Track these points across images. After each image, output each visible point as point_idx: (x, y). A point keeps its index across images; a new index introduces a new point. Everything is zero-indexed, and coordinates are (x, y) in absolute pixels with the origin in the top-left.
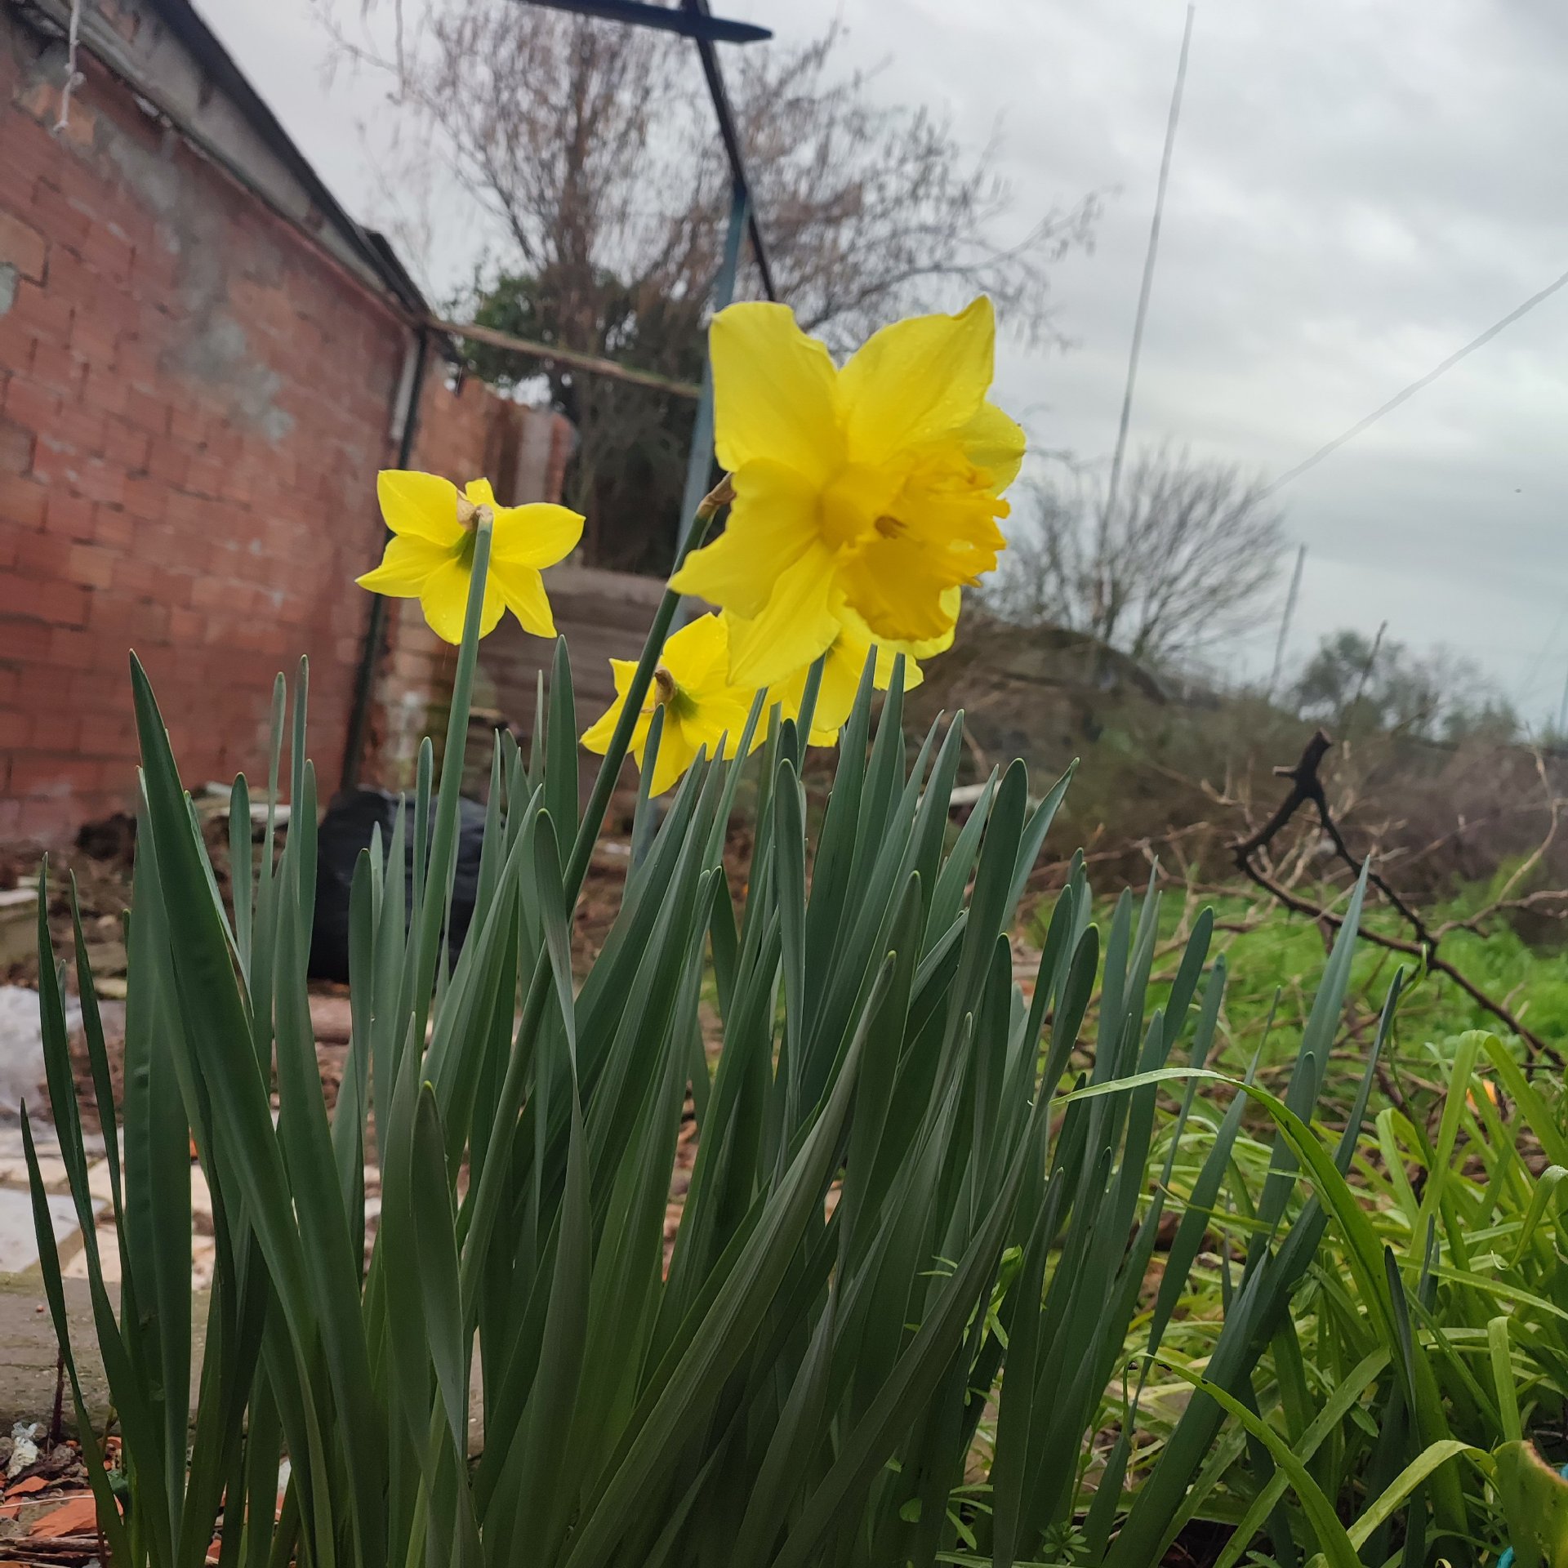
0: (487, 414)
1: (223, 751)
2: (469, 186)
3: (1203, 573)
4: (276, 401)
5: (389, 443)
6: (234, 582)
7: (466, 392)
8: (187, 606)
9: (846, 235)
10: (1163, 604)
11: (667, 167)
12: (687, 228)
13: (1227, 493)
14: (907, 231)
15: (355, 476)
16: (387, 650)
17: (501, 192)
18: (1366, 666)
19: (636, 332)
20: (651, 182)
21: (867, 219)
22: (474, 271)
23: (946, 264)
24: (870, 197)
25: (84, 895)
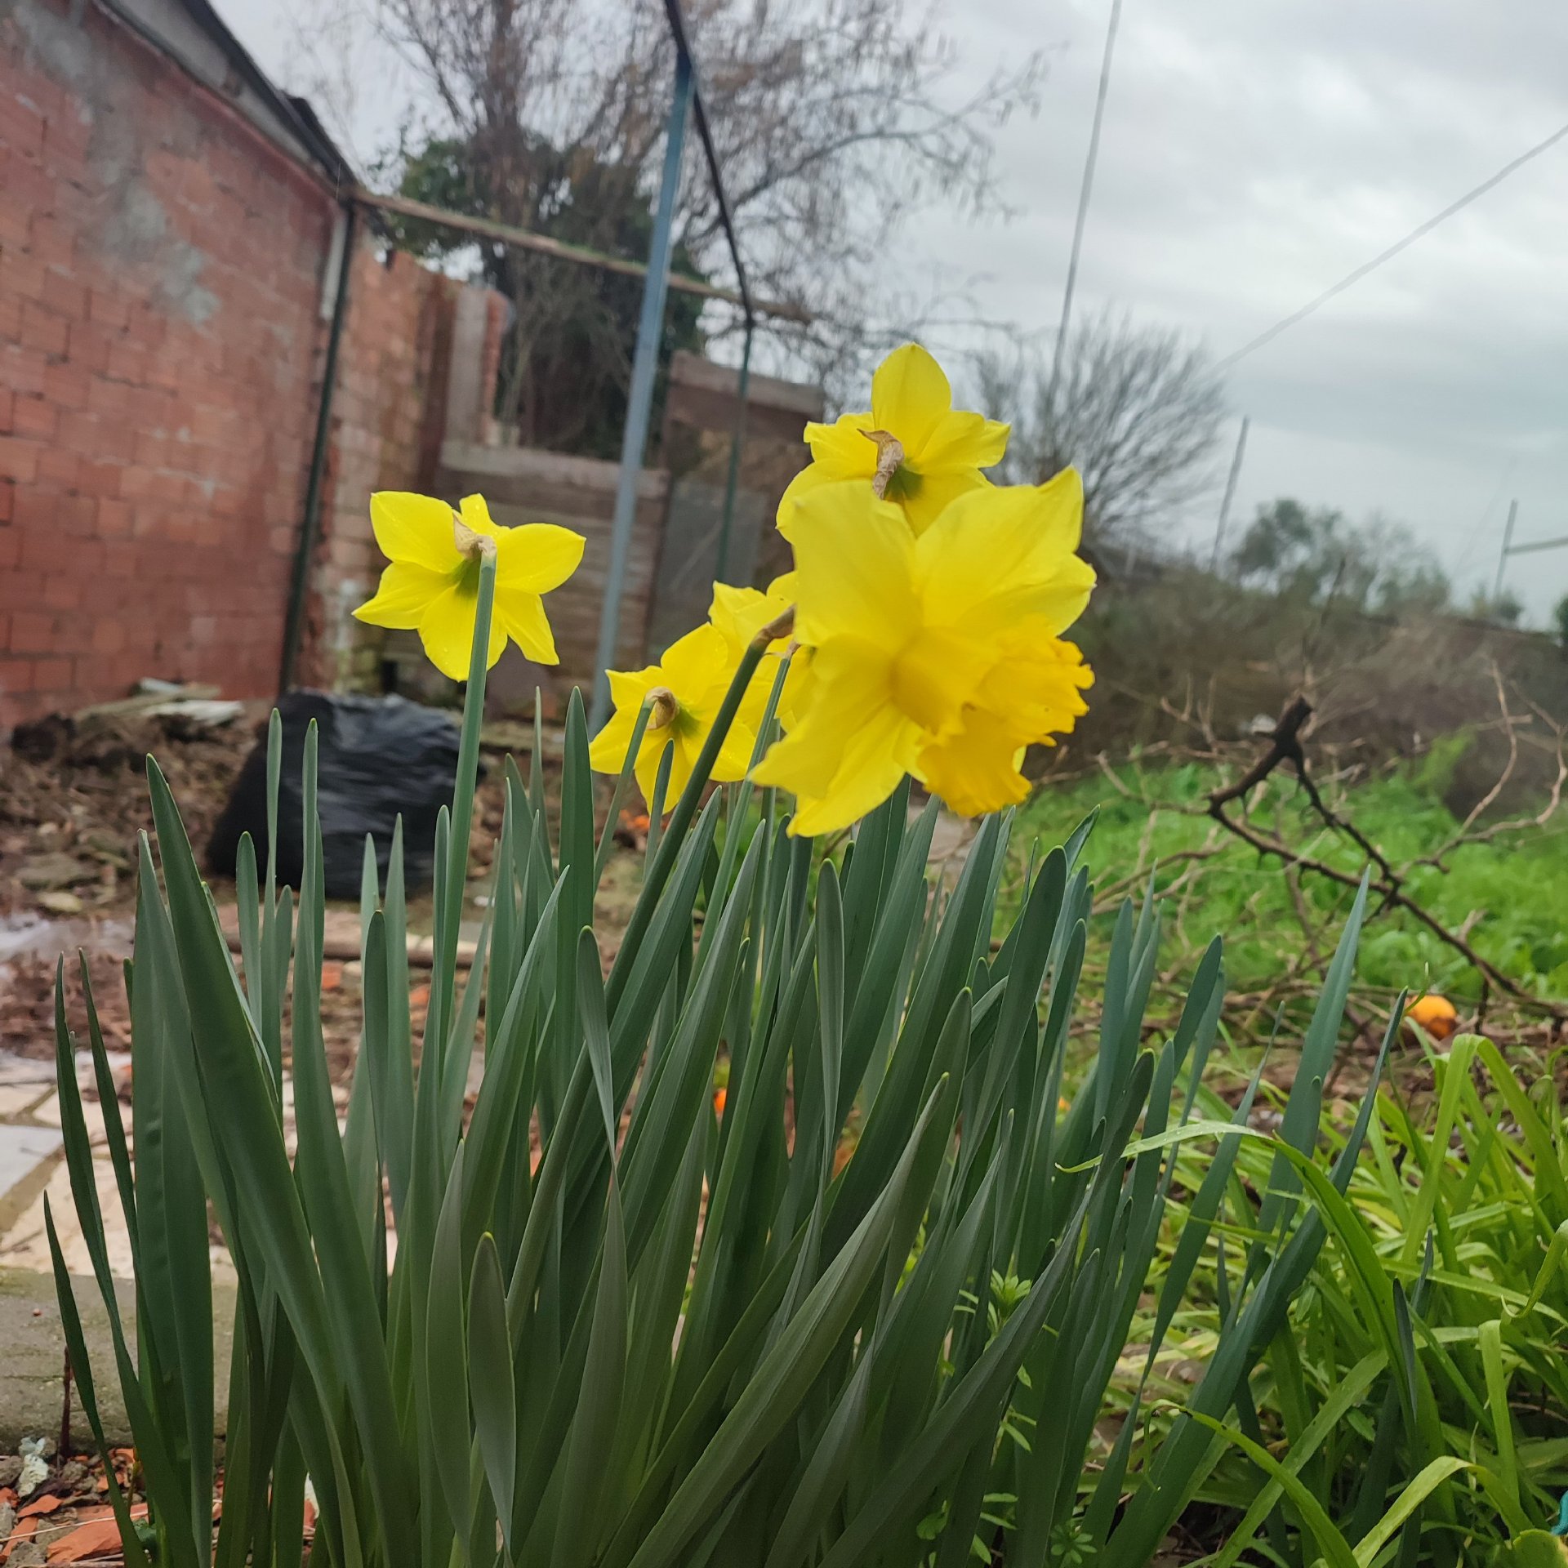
0: (419, 291)
1: (158, 647)
2: (392, 41)
3: (1143, 441)
4: (199, 279)
5: (319, 322)
6: (164, 471)
7: (398, 266)
8: (115, 497)
9: (787, 95)
10: (1103, 474)
11: (600, 23)
12: (621, 88)
13: (1168, 358)
14: (849, 93)
15: (285, 358)
16: (322, 538)
17: (426, 47)
18: (1302, 533)
19: (570, 201)
20: (583, 39)
21: (809, 79)
22: (399, 133)
23: (888, 130)
24: (810, 57)
25: (22, 802)
